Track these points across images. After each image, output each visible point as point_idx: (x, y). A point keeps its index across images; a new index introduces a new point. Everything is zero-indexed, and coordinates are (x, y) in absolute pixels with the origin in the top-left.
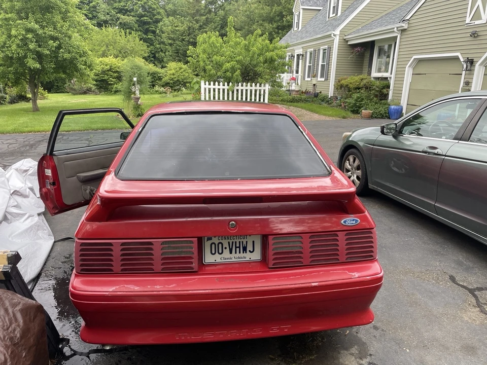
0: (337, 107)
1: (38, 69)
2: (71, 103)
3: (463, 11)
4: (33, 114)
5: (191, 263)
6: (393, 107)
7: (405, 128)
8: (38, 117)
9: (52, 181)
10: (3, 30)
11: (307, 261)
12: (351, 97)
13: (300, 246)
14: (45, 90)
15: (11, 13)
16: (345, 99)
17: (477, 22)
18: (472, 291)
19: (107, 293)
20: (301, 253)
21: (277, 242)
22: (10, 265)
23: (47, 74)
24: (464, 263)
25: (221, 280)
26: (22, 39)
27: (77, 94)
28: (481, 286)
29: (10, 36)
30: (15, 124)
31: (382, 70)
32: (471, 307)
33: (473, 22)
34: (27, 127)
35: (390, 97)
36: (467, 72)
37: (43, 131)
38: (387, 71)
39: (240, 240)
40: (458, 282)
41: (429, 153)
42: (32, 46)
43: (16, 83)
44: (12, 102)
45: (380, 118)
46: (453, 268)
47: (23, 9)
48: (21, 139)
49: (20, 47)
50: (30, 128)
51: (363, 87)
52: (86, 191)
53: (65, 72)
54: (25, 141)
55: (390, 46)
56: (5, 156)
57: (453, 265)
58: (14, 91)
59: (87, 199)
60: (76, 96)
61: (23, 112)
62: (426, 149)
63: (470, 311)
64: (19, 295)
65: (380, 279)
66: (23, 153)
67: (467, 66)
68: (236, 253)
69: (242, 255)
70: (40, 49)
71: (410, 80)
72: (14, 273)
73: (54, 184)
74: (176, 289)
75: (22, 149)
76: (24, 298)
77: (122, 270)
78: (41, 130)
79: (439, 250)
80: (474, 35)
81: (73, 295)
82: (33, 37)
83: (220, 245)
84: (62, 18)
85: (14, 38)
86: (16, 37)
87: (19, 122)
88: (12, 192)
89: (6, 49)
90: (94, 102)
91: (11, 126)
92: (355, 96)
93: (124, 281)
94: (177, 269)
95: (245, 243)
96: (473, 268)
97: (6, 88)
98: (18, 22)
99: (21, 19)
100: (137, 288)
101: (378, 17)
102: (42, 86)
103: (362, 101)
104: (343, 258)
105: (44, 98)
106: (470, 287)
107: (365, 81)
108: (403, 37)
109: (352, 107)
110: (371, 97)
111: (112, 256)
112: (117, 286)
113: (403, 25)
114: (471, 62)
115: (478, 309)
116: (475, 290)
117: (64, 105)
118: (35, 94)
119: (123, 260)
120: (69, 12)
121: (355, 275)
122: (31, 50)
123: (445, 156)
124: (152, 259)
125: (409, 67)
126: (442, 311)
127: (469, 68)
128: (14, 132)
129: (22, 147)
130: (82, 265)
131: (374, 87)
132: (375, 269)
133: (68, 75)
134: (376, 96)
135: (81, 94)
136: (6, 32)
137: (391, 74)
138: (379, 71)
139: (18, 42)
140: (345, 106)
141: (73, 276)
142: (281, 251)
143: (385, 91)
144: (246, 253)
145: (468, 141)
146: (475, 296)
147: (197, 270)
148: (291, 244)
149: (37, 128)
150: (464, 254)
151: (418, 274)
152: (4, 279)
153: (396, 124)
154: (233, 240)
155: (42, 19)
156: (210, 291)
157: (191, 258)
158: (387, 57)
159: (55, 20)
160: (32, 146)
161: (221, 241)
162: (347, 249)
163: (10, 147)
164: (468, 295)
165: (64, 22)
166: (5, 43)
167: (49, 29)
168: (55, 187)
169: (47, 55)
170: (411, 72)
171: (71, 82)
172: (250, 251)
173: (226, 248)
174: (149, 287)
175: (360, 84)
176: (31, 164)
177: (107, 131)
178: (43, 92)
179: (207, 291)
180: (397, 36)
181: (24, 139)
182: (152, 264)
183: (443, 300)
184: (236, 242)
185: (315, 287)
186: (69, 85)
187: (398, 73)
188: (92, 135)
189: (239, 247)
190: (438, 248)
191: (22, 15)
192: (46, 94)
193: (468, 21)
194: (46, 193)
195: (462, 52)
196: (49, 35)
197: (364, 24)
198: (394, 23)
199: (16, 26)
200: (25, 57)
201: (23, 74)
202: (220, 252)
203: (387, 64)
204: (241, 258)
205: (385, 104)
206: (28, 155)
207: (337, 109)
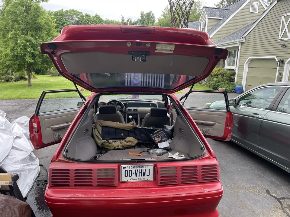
0: (204, 85)
1: (32, 63)
2: (50, 81)
3: (277, 33)
4: (28, 88)
5: (114, 182)
6: (237, 86)
7: (241, 102)
8: (31, 90)
9: (37, 130)
10: (13, 40)
11: (179, 181)
12: (213, 80)
13: (175, 173)
14: (35, 74)
15: (18, 31)
16: (210, 81)
17: (285, 39)
18: (279, 200)
19: (66, 198)
20: (176, 177)
21: (162, 170)
22: (13, 182)
23: (37, 65)
24: (275, 182)
25: (130, 192)
26: (23, 46)
27: (54, 76)
28: (284, 197)
29: (17, 44)
30: (17, 93)
31: (231, 65)
32: (278, 209)
33: (283, 39)
34: (24, 96)
35: (236, 81)
36: (280, 67)
37: (33, 98)
38: (234, 66)
39: (141, 169)
40: (271, 194)
41: (254, 117)
42: (29, 49)
43: (19, 70)
44: (16, 80)
45: (230, 92)
46: (269, 185)
47: (25, 29)
48: (20, 102)
49: (22, 50)
50: (26, 96)
51: (220, 75)
52: (56, 136)
53: (47, 64)
54: (23, 104)
55: (235, 51)
56: (10, 113)
57: (269, 184)
58: (17, 74)
59: (56, 140)
60: (53, 77)
61: (22, 87)
62: (252, 115)
63: (277, 212)
64: (17, 199)
65: (221, 193)
66: (21, 111)
67: (280, 64)
68: (139, 176)
69: (143, 177)
70: (34, 51)
71: (247, 71)
72: (15, 186)
73: (38, 132)
74: (105, 197)
75: (21, 109)
76: (20, 201)
77: (75, 185)
78: (32, 97)
79: (261, 174)
80: (284, 46)
81: (47, 199)
82: (30, 44)
83: (130, 172)
84: (47, 34)
85: (19, 45)
86: (20, 44)
87: (20, 92)
88: (15, 137)
89: (14, 51)
90: (63, 81)
91: (15, 95)
92: (215, 79)
93: (76, 191)
94: (106, 185)
95: (144, 170)
96: (280, 185)
97: (13, 72)
98: (22, 36)
99: (24, 34)
100: (82, 196)
101: (228, 35)
102: (34, 71)
103: (219, 83)
104: (200, 180)
105: (35, 78)
106: (278, 197)
107: (221, 71)
108: (243, 46)
109: (213, 86)
110: (225, 80)
111: (69, 177)
112: (71, 194)
113: (242, 40)
114: (282, 61)
115: (282, 210)
116: (280, 199)
117: (46, 82)
118: (29, 76)
119: (75, 179)
120: (51, 31)
121: (207, 190)
122: (28, 52)
123: (263, 119)
124: (92, 179)
125: (246, 63)
126: (261, 212)
127: (281, 65)
128: (17, 98)
129: (21, 107)
130: (52, 182)
131: (226, 75)
132: (218, 187)
133: (50, 66)
134: (227, 80)
135: (56, 76)
136: (14, 42)
137: (236, 67)
138: (229, 65)
139: (22, 47)
140: (209, 85)
141: (47, 188)
142: (165, 175)
143: (232, 77)
144: (145, 176)
145: (275, 111)
146: (280, 203)
147: (116, 186)
148: (170, 172)
149: (30, 96)
150: (276, 177)
151: (248, 189)
152: (9, 189)
153: (235, 100)
154: (137, 169)
155: (35, 34)
156: (124, 198)
157: (113, 179)
158: (234, 58)
159: (43, 35)
160: (26, 107)
161: (131, 169)
162: (203, 175)
163: (14, 107)
164: (276, 202)
165: (48, 36)
166: (14, 48)
167: (40, 40)
168: (39, 133)
169: (38, 54)
170: (247, 66)
171: (51, 69)
172: (147, 175)
173: (133, 173)
174: (89, 195)
175: (218, 72)
176: (26, 119)
177: (70, 98)
178: (34, 75)
179: (122, 198)
180: (239, 46)
181: (22, 103)
182: (91, 182)
183: (262, 205)
184: (139, 170)
185: (184, 197)
186: (50, 71)
187: (240, 67)
188: (61, 101)
189: (141, 173)
190: (260, 173)
191: (24, 32)
192: (37, 76)
193: (280, 38)
194: (33, 137)
195: (277, 55)
196: (39, 43)
197: (220, 39)
198: (237, 39)
199: (21, 38)
200: (25, 55)
201: (24, 65)
202: (130, 175)
203: (234, 61)
204: (142, 179)
205: (233, 84)
206: (24, 112)
207: (205, 87)
